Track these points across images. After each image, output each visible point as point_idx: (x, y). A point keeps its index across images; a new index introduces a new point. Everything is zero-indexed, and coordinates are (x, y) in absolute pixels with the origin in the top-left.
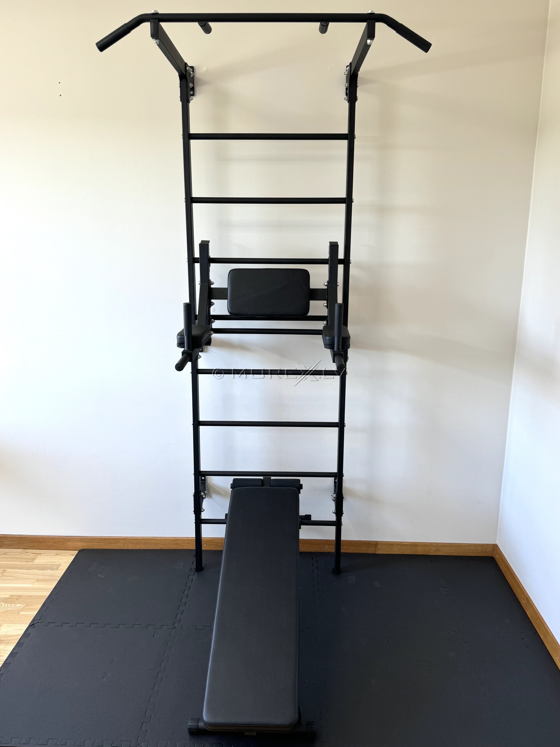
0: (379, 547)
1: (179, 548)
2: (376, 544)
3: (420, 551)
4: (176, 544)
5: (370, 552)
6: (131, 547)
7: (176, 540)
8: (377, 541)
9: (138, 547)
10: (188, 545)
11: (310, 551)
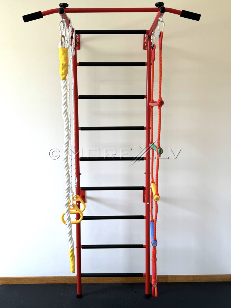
0: (169, 278)
1: (57, 282)
2: (166, 277)
3: (191, 280)
4: (55, 280)
5: (163, 282)
6: (29, 283)
7: (55, 278)
8: (167, 276)
9: (33, 283)
10: (61, 281)
11: (131, 282)
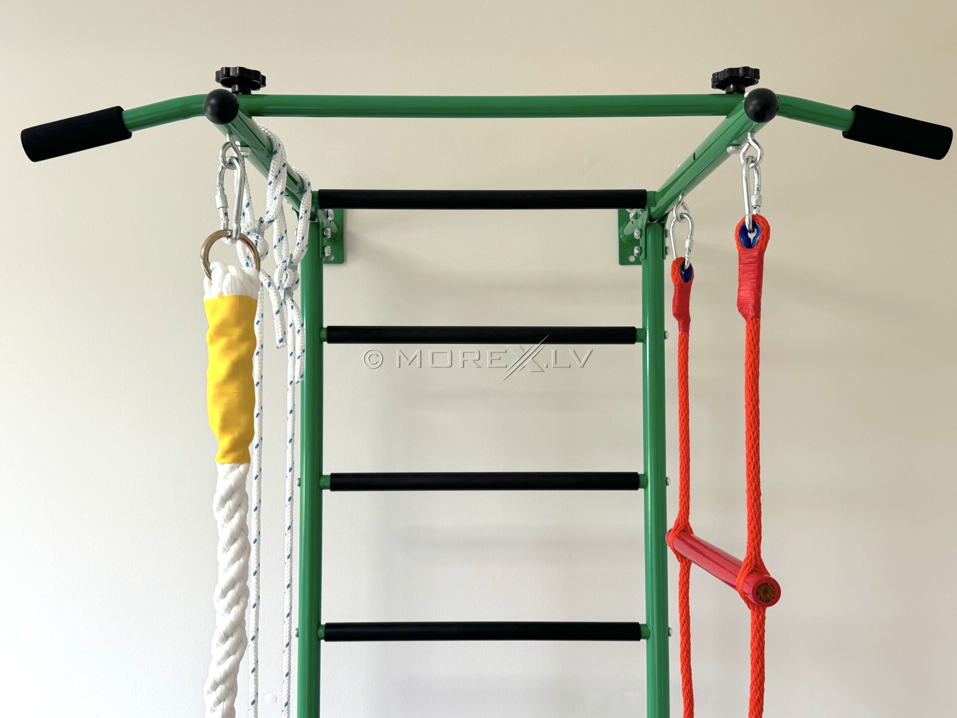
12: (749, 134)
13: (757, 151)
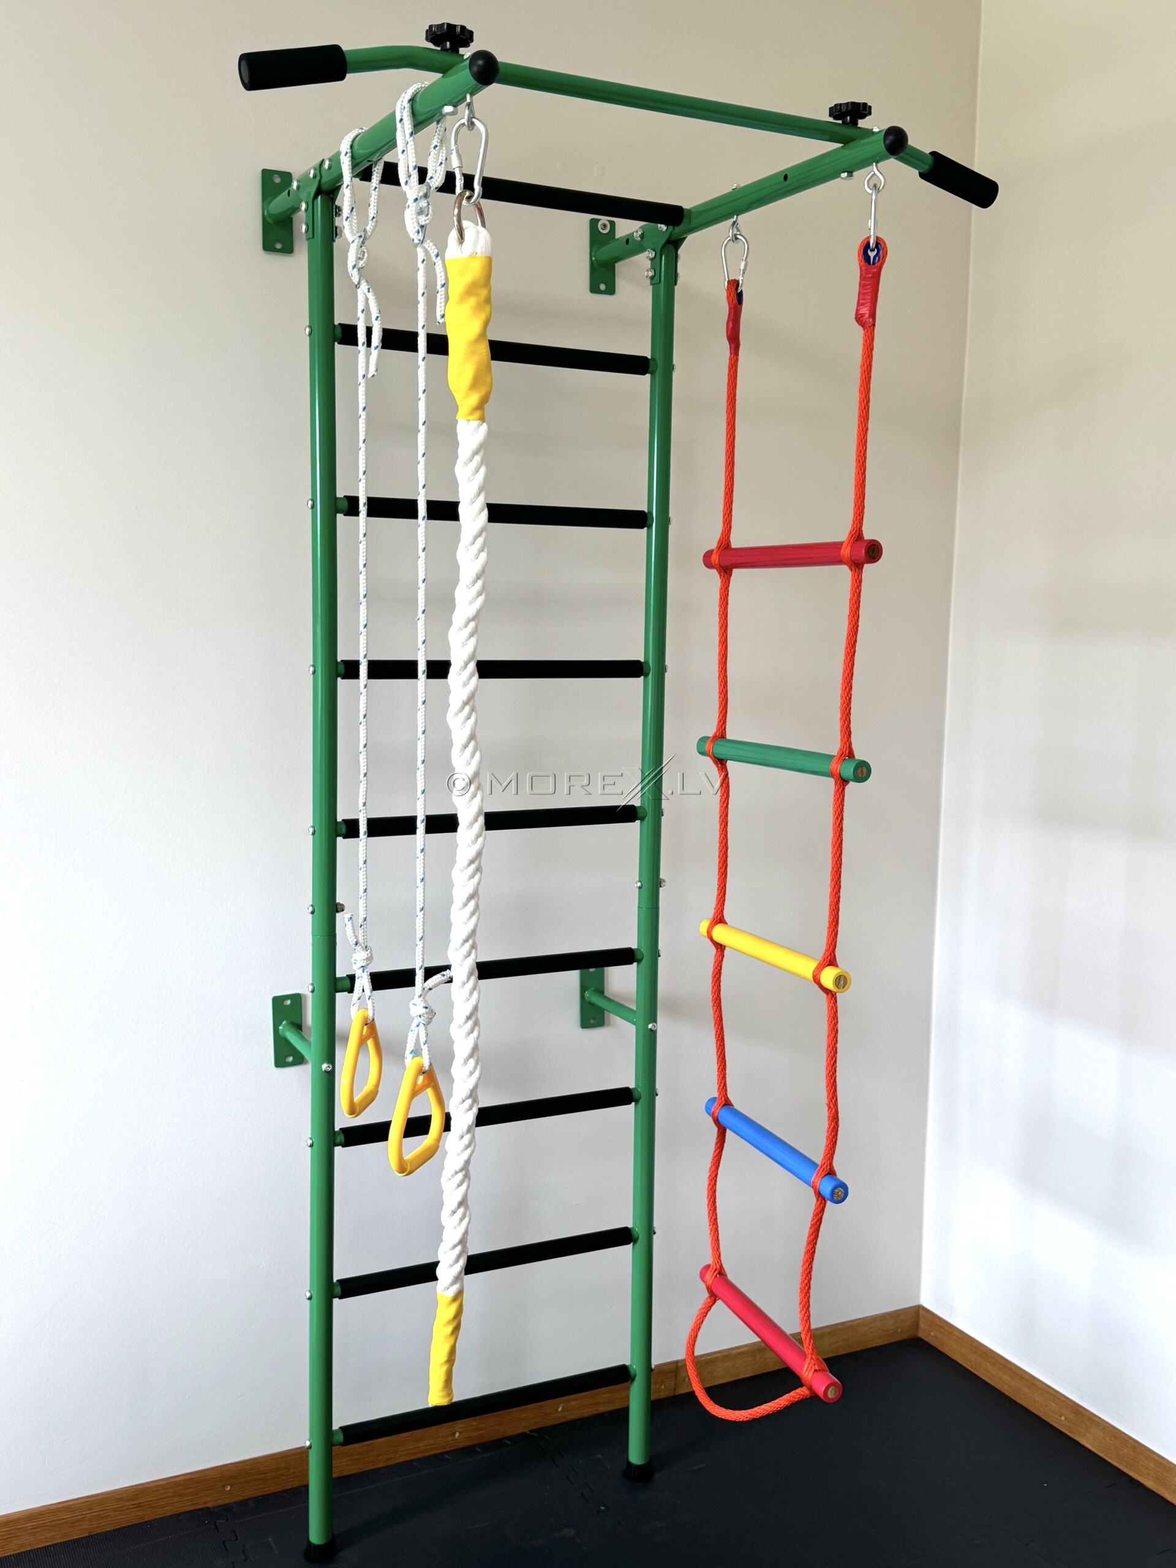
12: (874, 164)
13: (881, 181)
